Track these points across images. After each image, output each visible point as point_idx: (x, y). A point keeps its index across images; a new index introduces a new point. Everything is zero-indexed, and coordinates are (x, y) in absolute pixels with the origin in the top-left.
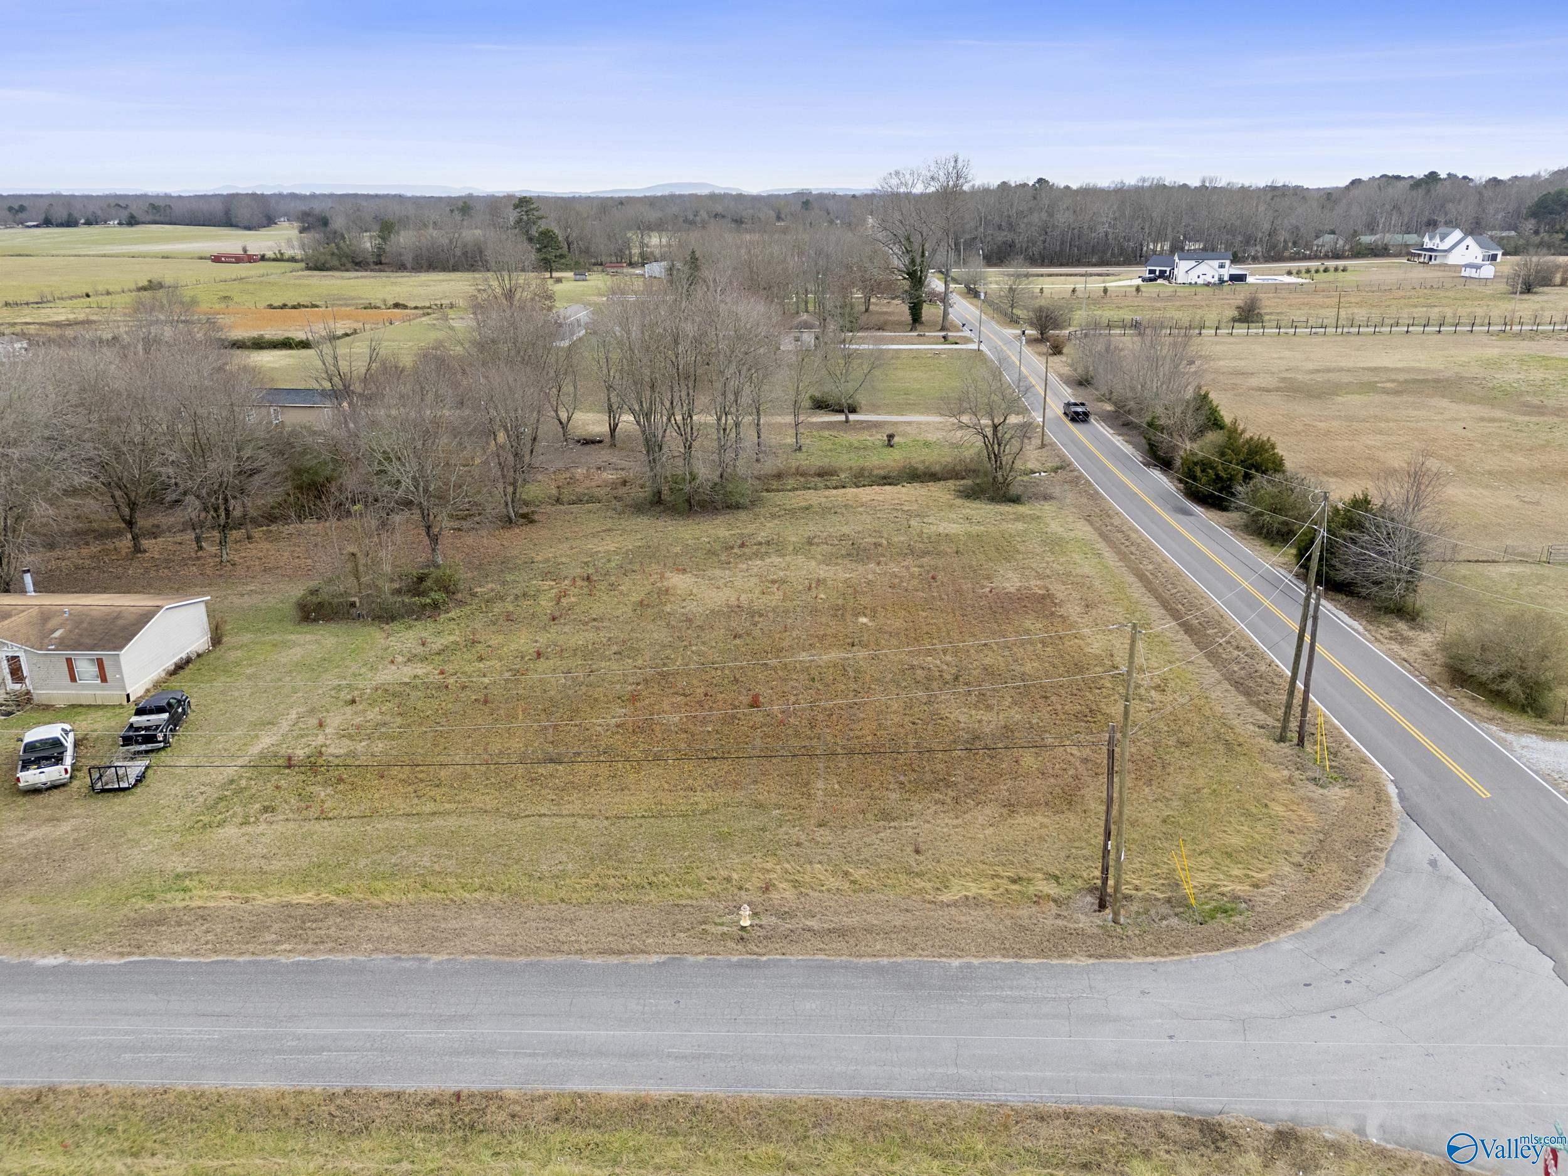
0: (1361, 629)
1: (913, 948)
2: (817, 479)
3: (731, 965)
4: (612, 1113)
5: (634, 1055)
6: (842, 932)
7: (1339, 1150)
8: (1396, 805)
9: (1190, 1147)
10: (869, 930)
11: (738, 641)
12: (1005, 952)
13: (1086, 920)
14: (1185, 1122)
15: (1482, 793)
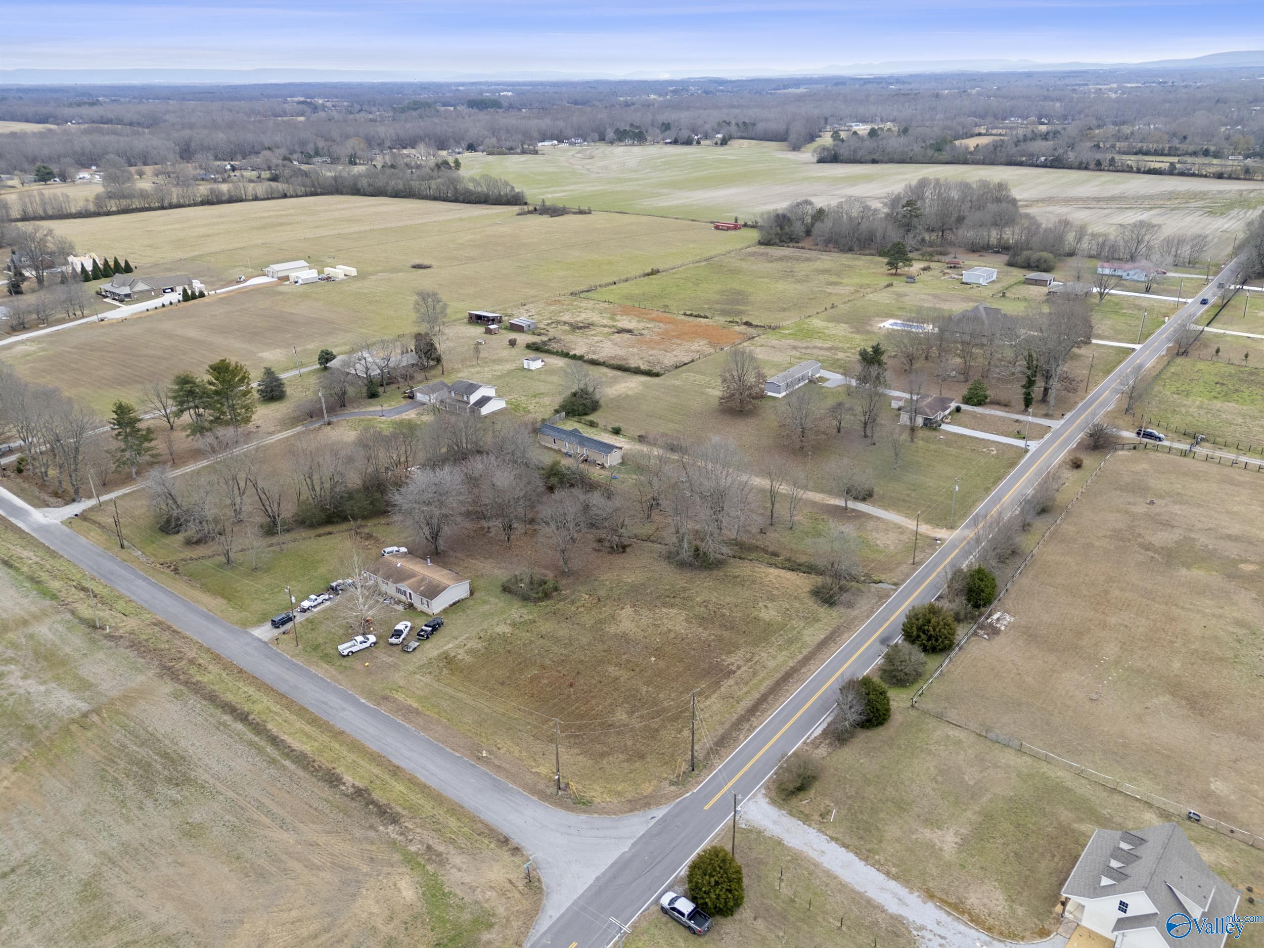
2: (767, 556)
3: (469, 763)
6: (500, 767)
7: (523, 855)
8: (679, 800)
9: (499, 841)
10: (505, 770)
11: (603, 653)
14: (505, 837)
15: (706, 808)
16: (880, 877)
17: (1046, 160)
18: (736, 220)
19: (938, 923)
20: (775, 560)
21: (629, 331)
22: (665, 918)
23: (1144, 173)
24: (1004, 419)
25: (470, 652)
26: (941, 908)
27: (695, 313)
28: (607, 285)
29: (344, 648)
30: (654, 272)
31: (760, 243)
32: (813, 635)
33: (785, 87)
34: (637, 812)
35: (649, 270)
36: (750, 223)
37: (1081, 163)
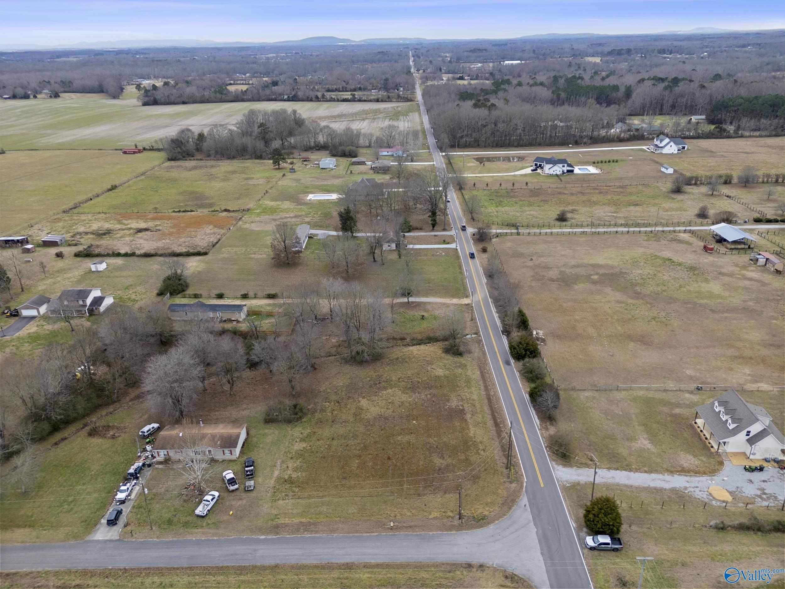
0: (538, 423)
1: (423, 530)
2: (399, 341)
3: (390, 535)
4: (373, 566)
5: (375, 555)
6: (410, 527)
7: (488, 567)
8: (524, 489)
9: (465, 568)
10: (415, 526)
11: (382, 432)
12: (440, 530)
13: (456, 522)
14: (466, 564)
15: (542, 485)
16: (646, 475)
17: (288, 97)
18: (136, 146)
19: (688, 482)
20: (405, 342)
21: (146, 230)
22: (596, 553)
23: (341, 101)
24: (430, 236)
25: (296, 469)
26: (681, 475)
27: (182, 210)
28: (86, 201)
29: (200, 510)
30: (114, 188)
31: (169, 160)
32: (474, 373)
33: (58, 57)
34: (513, 508)
35: (109, 187)
36: (147, 147)
37: (308, 98)
